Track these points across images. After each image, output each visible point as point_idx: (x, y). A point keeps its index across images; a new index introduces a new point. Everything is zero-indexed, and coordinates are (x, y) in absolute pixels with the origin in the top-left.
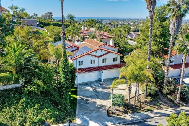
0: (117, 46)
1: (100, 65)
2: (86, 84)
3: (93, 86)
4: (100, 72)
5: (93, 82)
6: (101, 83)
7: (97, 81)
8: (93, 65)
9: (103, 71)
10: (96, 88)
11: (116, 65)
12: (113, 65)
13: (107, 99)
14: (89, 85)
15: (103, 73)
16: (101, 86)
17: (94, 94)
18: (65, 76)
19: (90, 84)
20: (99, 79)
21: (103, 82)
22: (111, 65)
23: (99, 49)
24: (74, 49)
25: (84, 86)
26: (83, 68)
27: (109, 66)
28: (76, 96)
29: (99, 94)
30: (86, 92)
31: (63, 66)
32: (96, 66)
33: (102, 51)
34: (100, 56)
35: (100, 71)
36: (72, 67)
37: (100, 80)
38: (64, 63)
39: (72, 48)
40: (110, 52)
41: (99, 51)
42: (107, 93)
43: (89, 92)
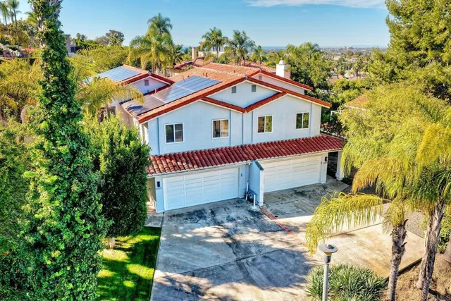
0: (302, 80)
1: (247, 141)
2: (197, 214)
3: (225, 220)
4: (250, 166)
5: (225, 205)
6: (254, 208)
7: (237, 202)
8: (221, 143)
9: (261, 161)
10: (236, 231)
11: (306, 140)
12: (297, 141)
13: (287, 286)
14: (209, 219)
15: (261, 169)
16: (255, 222)
17: (229, 257)
18: (57, 182)
19: (213, 212)
20: (246, 193)
21: (261, 204)
22: (291, 142)
23: (243, 79)
24: (153, 85)
25: (189, 224)
26: (183, 154)
27: (282, 143)
28: (152, 270)
29: (250, 260)
30: (196, 249)
31: (43, 125)
32: (232, 146)
33: (254, 88)
34: (250, 108)
35: (249, 162)
36: (127, 142)
37: (249, 197)
38: (49, 107)
39: (147, 83)
40: (285, 92)
41: (244, 88)
42: (281, 250)
43: (207, 251)
